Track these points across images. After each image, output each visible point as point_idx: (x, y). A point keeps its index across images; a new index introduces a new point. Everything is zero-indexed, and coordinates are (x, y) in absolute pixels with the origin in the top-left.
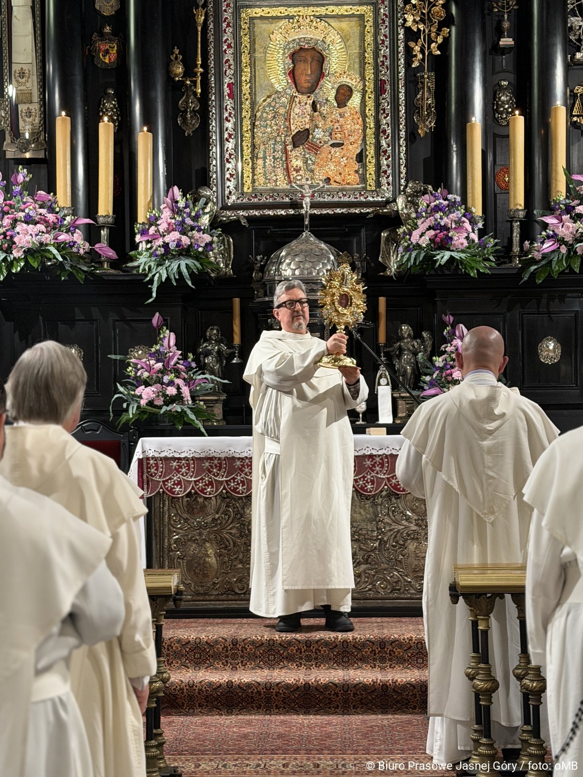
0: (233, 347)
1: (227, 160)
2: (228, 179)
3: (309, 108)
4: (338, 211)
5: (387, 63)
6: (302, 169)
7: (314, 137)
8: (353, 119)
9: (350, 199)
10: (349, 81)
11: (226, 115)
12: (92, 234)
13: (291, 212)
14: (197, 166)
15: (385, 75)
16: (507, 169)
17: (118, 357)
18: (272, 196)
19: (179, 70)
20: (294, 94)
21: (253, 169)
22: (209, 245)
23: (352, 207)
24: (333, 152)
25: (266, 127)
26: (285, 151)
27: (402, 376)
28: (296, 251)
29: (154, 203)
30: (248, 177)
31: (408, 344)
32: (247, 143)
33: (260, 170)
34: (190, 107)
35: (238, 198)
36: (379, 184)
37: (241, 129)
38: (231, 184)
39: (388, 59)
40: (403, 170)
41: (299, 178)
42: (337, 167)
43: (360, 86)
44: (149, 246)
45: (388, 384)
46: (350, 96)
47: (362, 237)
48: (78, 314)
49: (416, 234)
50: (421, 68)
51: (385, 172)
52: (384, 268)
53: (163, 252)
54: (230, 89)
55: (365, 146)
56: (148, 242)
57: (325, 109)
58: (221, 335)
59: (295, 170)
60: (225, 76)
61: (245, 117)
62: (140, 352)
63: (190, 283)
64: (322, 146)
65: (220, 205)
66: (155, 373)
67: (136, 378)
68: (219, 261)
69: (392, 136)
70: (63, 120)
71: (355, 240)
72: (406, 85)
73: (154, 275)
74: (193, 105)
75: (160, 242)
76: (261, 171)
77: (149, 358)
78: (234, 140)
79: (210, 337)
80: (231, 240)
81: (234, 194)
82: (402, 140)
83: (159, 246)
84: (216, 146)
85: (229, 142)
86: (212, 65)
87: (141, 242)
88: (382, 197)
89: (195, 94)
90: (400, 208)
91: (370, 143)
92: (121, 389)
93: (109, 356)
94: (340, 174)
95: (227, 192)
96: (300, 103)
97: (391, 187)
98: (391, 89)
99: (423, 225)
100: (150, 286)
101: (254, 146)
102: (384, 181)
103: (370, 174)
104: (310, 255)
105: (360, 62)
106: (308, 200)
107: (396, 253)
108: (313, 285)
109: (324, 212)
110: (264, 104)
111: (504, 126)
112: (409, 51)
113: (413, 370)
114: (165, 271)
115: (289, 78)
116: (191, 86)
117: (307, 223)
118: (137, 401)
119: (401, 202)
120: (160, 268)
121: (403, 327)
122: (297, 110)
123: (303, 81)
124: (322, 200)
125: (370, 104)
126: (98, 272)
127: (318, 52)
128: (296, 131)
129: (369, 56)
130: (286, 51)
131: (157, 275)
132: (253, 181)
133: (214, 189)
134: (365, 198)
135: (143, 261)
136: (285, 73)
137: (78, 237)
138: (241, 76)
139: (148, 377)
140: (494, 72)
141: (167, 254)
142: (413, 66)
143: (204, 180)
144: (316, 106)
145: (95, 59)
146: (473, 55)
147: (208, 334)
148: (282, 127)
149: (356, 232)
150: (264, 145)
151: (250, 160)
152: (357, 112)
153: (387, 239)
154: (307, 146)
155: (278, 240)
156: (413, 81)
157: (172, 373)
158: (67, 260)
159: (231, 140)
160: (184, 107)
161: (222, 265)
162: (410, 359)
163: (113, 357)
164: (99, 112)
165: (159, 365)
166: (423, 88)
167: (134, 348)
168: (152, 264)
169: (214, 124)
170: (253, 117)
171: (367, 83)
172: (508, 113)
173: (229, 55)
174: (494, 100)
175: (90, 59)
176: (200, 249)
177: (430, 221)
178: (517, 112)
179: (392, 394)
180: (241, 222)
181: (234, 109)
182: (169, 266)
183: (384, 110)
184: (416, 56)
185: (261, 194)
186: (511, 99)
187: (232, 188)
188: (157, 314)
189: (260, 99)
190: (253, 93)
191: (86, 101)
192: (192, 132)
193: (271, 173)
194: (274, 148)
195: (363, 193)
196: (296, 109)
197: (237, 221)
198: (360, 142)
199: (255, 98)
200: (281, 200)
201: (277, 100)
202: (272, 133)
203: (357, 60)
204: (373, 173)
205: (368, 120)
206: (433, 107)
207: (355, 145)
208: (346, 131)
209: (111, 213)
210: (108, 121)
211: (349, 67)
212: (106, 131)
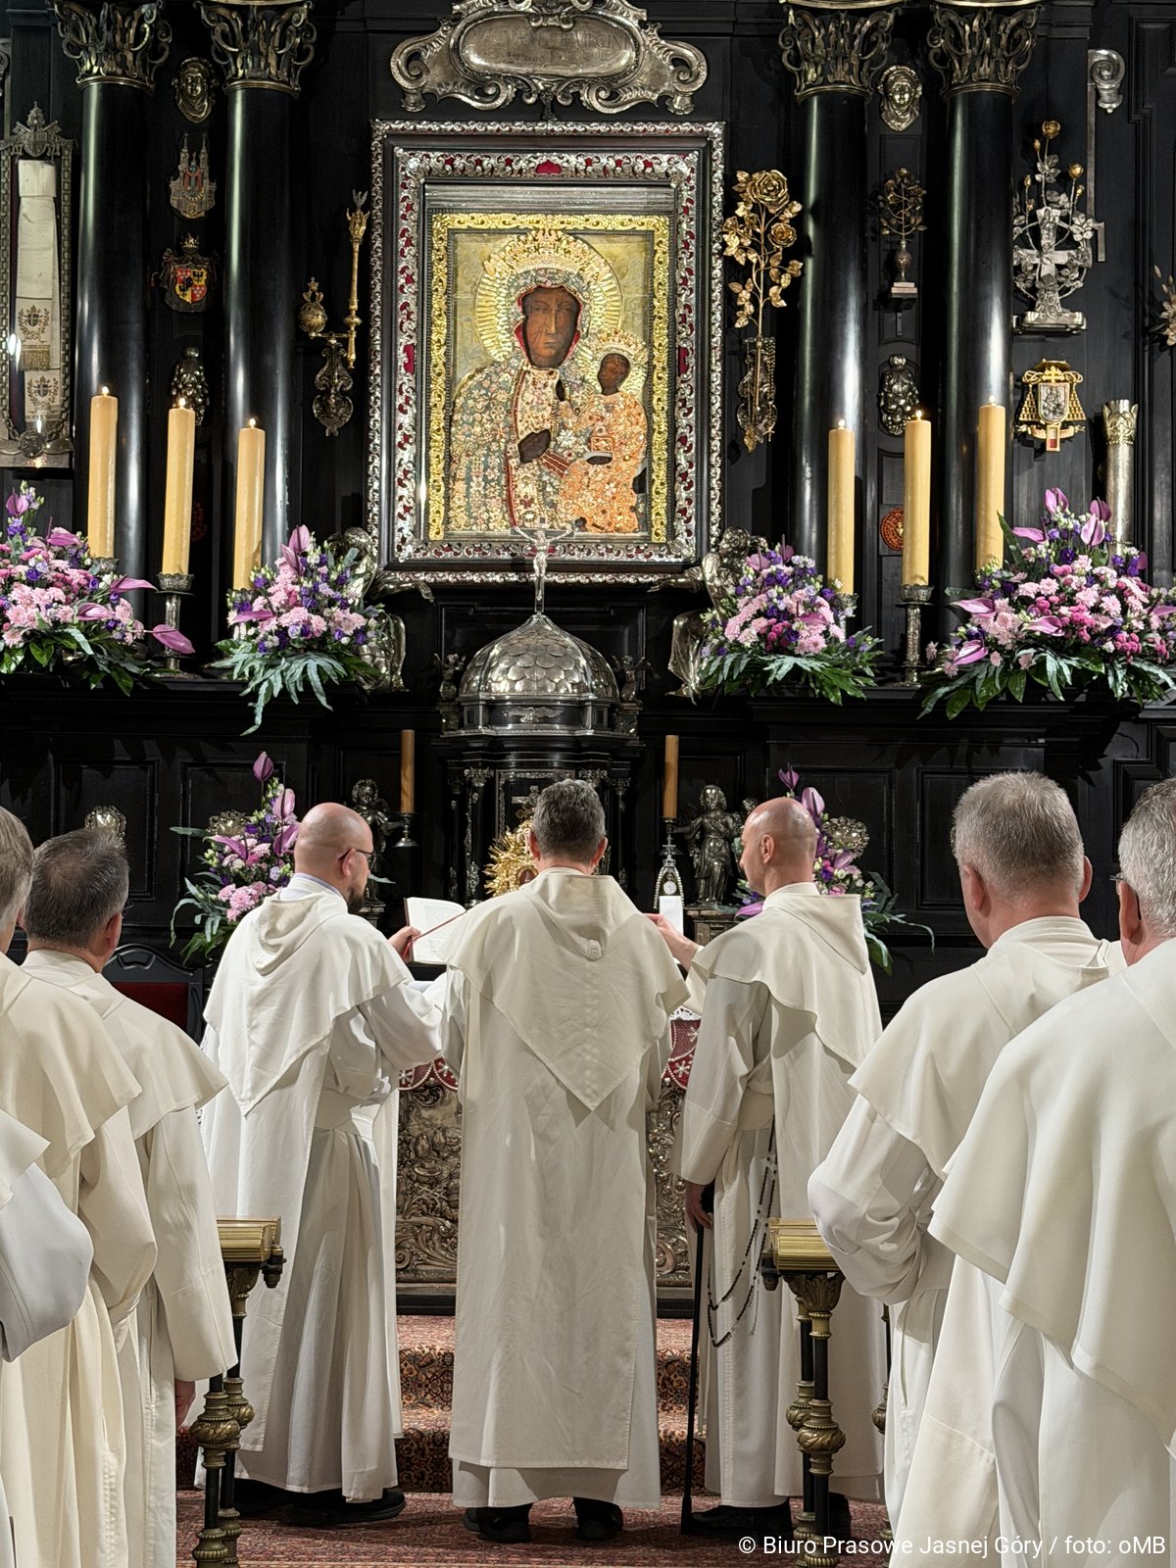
0: (400, 818)
1: (400, 481)
2: (401, 516)
3: (550, 393)
4: (598, 578)
5: (692, 318)
6: (536, 501)
7: (558, 445)
8: (629, 416)
9: (619, 558)
10: (624, 347)
11: (400, 400)
12: (149, 608)
13: (513, 577)
14: (344, 490)
15: (688, 340)
16: (900, 512)
17: (189, 831)
18: (480, 549)
19: (318, 318)
20: (525, 368)
21: (448, 498)
22: (362, 632)
23: (623, 572)
24: (591, 472)
25: (472, 425)
26: (506, 469)
27: (705, 879)
28: (518, 649)
29: (264, 555)
30: (438, 512)
31: (715, 820)
32: (437, 453)
33: (458, 500)
34: (336, 386)
35: (418, 550)
36: (672, 533)
37: (428, 427)
38: (406, 526)
39: (694, 311)
40: (716, 509)
41: (530, 516)
42: (599, 500)
43: (643, 358)
44: (252, 631)
45: (677, 893)
46: (625, 374)
47: (640, 627)
48: (120, 752)
49: (734, 623)
50: (750, 329)
51: (684, 511)
52: (678, 682)
53: (277, 644)
54: (408, 356)
55: (650, 464)
56: (250, 624)
57: (578, 397)
58: (379, 797)
59: (522, 502)
60: (399, 332)
61: (435, 405)
62: (230, 824)
63: (323, 700)
64: (571, 462)
65: (384, 562)
66: (255, 861)
67: (220, 869)
68: (379, 662)
69: (696, 449)
70: (105, 402)
71: (626, 632)
72: (723, 359)
73: (261, 684)
74: (341, 381)
75: (272, 625)
76: (462, 503)
77: (246, 834)
78: (414, 446)
79: (359, 799)
80: (402, 625)
81: (411, 543)
82: (715, 454)
83: (271, 633)
84: (380, 456)
85: (405, 449)
86: (377, 313)
87: (238, 624)
88: (676, 557)
89: (345, 362)
90: (708, 576)
91: (659, 459)
92: (192, 889)
93: (172, 829)
94: (604, 512)
95: (397, 539)
96: (534, 383)
97: (693, 540)
98: (697, 364)
99: (747, 608)
100: (250, 704)
101: (449, 459)
102: (681, 526)
103: (658, 514)
104: (542, 655)
105: (645, 313)
106: (542, 557)
107: (698, 656)
108: (547, 710)
109: (573, 579)
110: (470, 383)
111: (898, 436)
112: (730, 301)
113: (724, 867)
114: (279, 678)
115: (515, 338)
116: (338, 348)
117: (539, 598)
118: (221, 911)
119: (710, 564)
120: (271, 671)
121: (708, 791)
122: (529, 396)
123: (541, 345)
124: (568, 557)
125: (661, 389)
126: (158, 675)
127: (570, 295)
128: (526, 433)
129: (661, 306)
130: (513, 290)
131: (265, 685)
132: (447, 521)
133: (375, 532)
134: (647, 557)
135: (240, 658)
136: (509, 331)
137: (124, 612)
138: (430, 332)
139: (242, 869)
140: (881, 342)
141: (285, 646)
142: (737, 325)
143: (357, 516)
144: (563, 390)
145: (168, 294)
146: (844, 310)
147: (355, 793)
148: (501, 426)
149: (629, 617)
150: (468, 455)
151: (442, 483)
152: (636, 404)
153: (684, 631)
154: (545, 461)
155: (489, 626)
156: (737, 353)
157: (286, 863)
158: (102, 653)
159: (407, 446)
160: (324, 385)
161: (384, 670)
162: (720, 849)
163: (180, 830)
164: (170, 390)
165: (264, 848)
166: (754, 364)
167: (219, 815)
168: (257, 664)
169: (377, 416)
170: (450, 407)
171: (656, 353)
172: (905, 414)
173: (408, 296)
174: (881, 389)
175: (157, 296)
176: (345, 640)
177: (760, 602)
178: (919, 414)
179: (685, 912)
180: (420, 594)
181: (414, 390)
182: (288, 669)
183: (684, 401)
184: (742, 308)
185: (460, 545)
186: (910, 389)
187: (406, 531)
188: (264, 755)
189: (463, 375)
190: (450, 363)
191: (147, 368)
192: (339, 429)
193: (479, 508)
194: (485, 463)
195: (642, 548)
196: (527, 394)
197: (415, 592)
198: (641, 456)
199: (455, 373)
200: (495, 556)
201: (494, 377)
202: (482, 435)
203: (639, 311)
204: (662, 512)
205: (655, 418)
206: (771, 399)
207: (632, 462)
208: (617, 437)
209: (185, 571)
210: (187, 406)
211: (624, 322)
212: (181, 425)
